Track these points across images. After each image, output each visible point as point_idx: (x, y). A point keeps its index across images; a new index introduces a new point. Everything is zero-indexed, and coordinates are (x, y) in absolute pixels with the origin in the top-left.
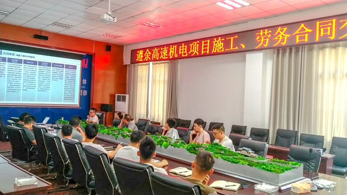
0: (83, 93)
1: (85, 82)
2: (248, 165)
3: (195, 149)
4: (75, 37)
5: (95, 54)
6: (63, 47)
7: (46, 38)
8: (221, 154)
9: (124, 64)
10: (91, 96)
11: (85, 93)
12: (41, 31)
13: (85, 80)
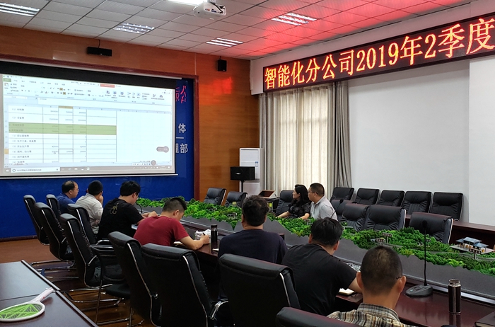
0: (179, 149)
1: (182, 127)
2: (464, 267)
3: (369, 241)
4: (160, 48)
5: (197, 77)
6: (138, 68)
7: (107, 53)
8: (416, 248)
9: (252, 94)
10: (195, 154)
11: (184, 148)
12: (98, 40)
13: (183, 126)
